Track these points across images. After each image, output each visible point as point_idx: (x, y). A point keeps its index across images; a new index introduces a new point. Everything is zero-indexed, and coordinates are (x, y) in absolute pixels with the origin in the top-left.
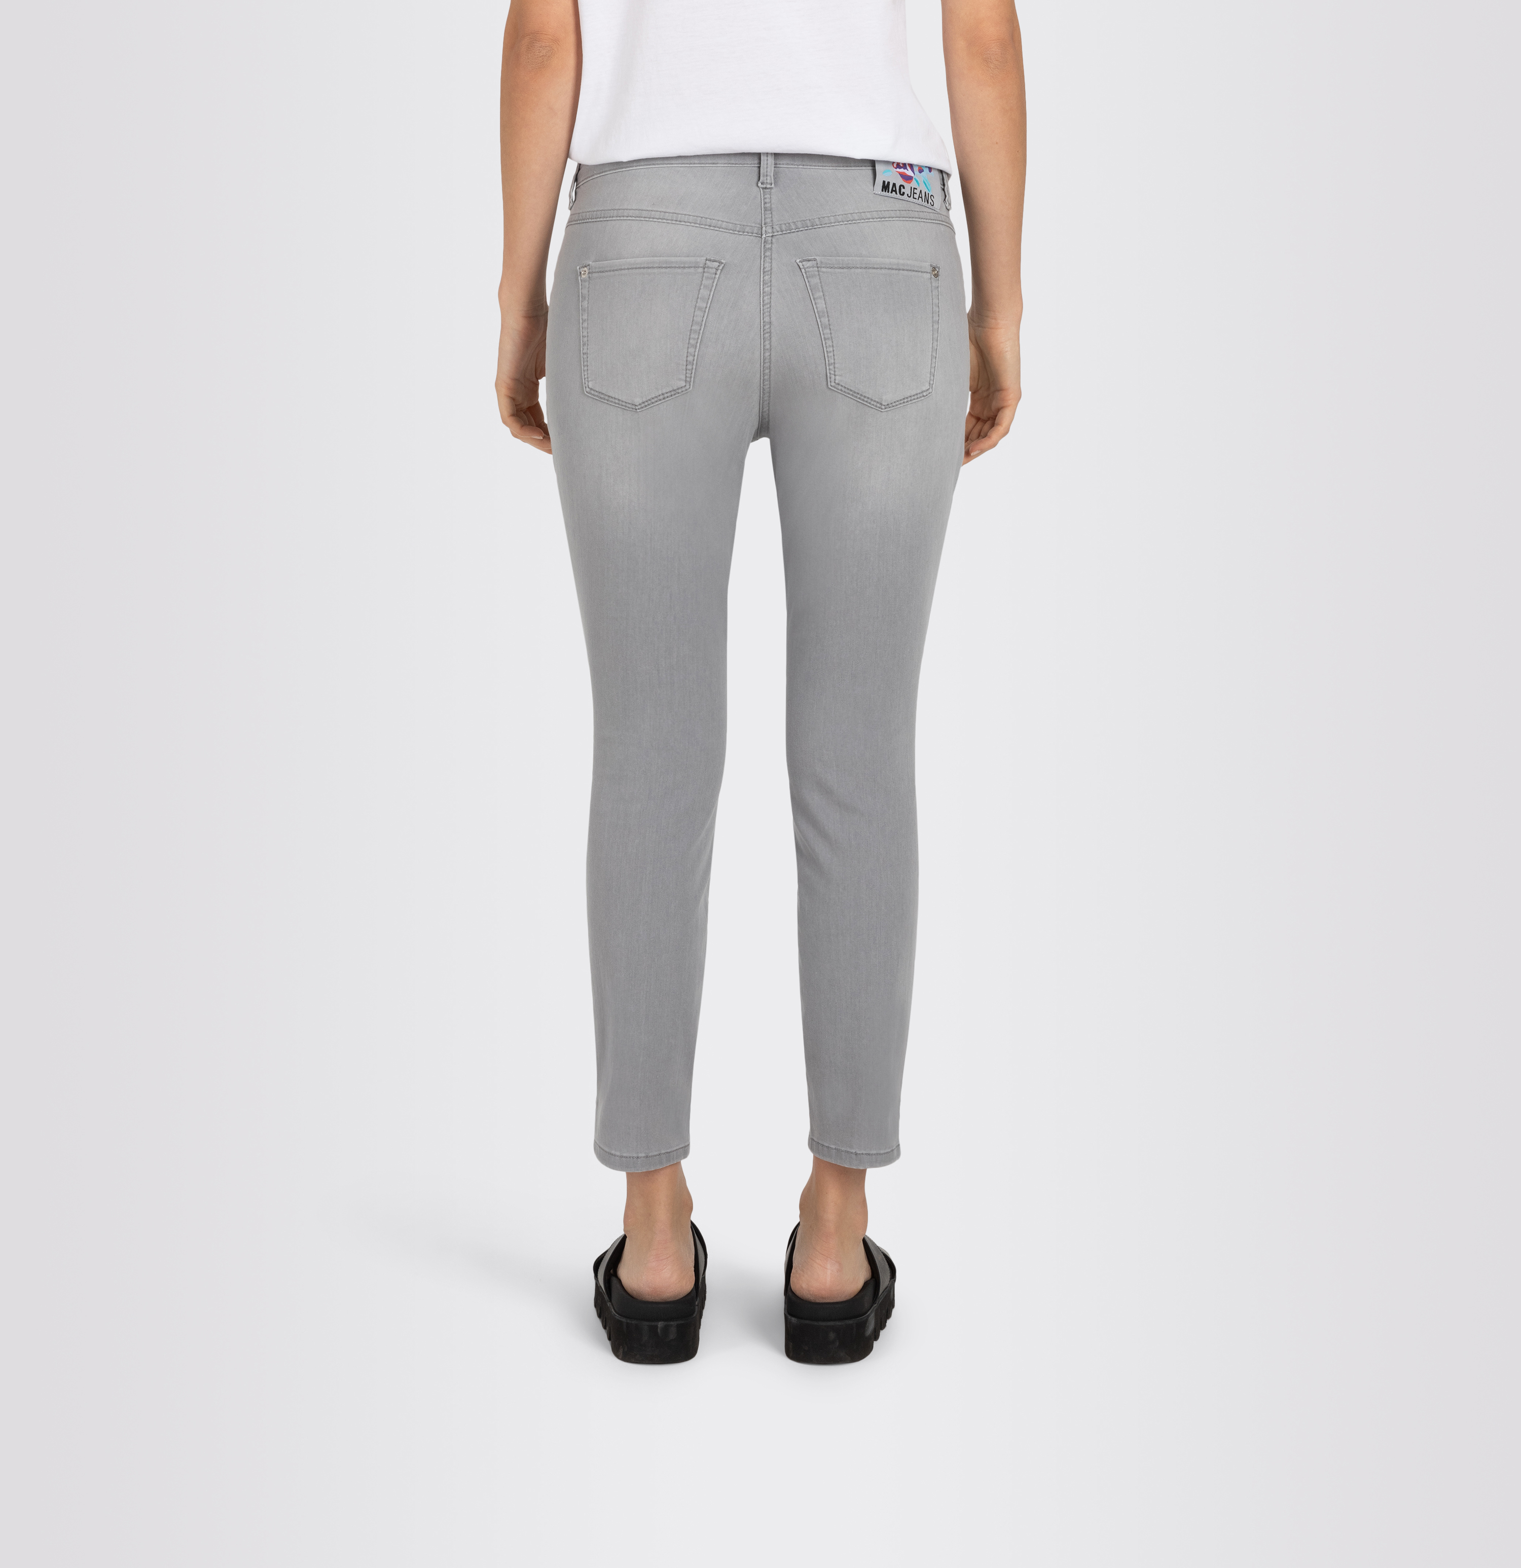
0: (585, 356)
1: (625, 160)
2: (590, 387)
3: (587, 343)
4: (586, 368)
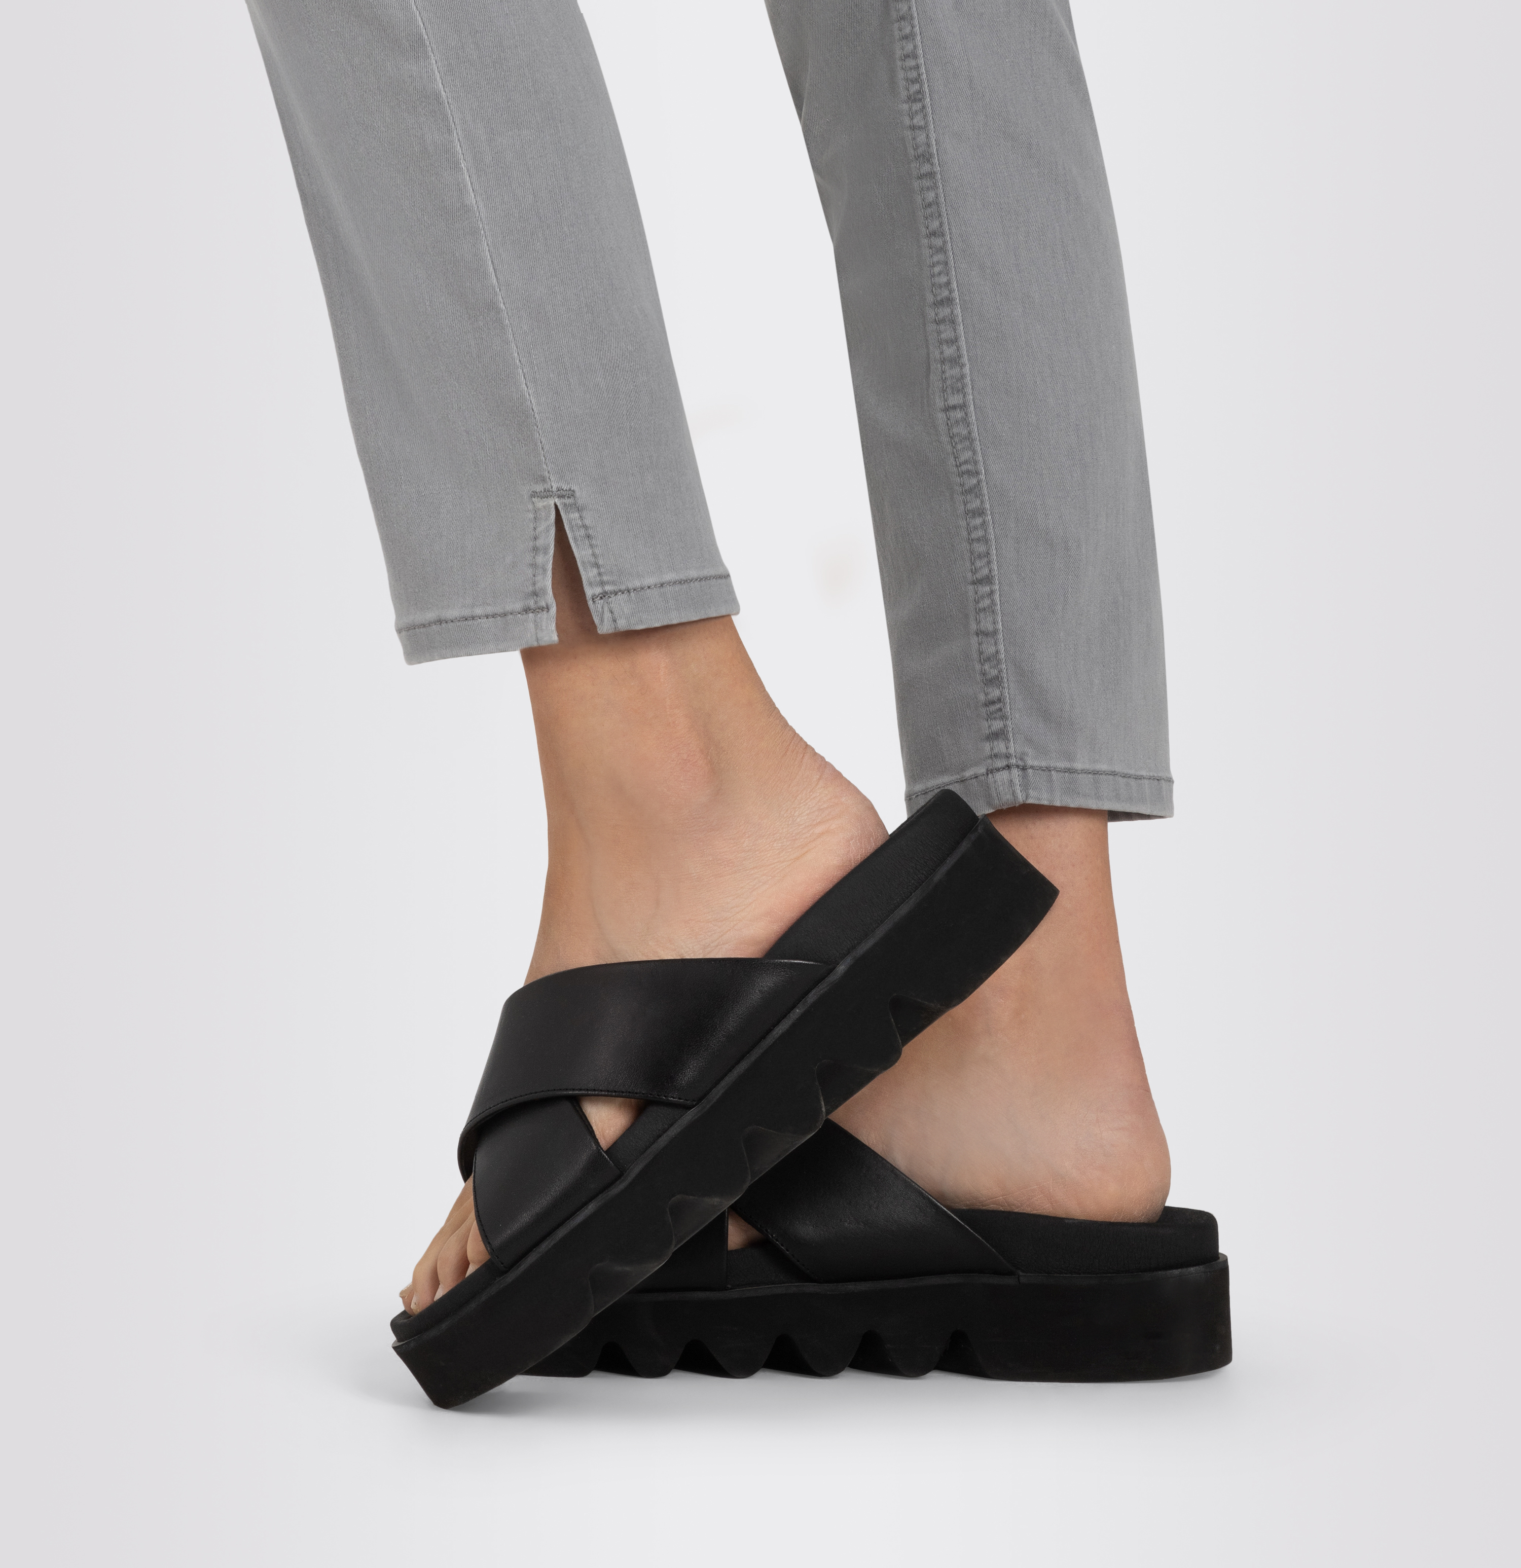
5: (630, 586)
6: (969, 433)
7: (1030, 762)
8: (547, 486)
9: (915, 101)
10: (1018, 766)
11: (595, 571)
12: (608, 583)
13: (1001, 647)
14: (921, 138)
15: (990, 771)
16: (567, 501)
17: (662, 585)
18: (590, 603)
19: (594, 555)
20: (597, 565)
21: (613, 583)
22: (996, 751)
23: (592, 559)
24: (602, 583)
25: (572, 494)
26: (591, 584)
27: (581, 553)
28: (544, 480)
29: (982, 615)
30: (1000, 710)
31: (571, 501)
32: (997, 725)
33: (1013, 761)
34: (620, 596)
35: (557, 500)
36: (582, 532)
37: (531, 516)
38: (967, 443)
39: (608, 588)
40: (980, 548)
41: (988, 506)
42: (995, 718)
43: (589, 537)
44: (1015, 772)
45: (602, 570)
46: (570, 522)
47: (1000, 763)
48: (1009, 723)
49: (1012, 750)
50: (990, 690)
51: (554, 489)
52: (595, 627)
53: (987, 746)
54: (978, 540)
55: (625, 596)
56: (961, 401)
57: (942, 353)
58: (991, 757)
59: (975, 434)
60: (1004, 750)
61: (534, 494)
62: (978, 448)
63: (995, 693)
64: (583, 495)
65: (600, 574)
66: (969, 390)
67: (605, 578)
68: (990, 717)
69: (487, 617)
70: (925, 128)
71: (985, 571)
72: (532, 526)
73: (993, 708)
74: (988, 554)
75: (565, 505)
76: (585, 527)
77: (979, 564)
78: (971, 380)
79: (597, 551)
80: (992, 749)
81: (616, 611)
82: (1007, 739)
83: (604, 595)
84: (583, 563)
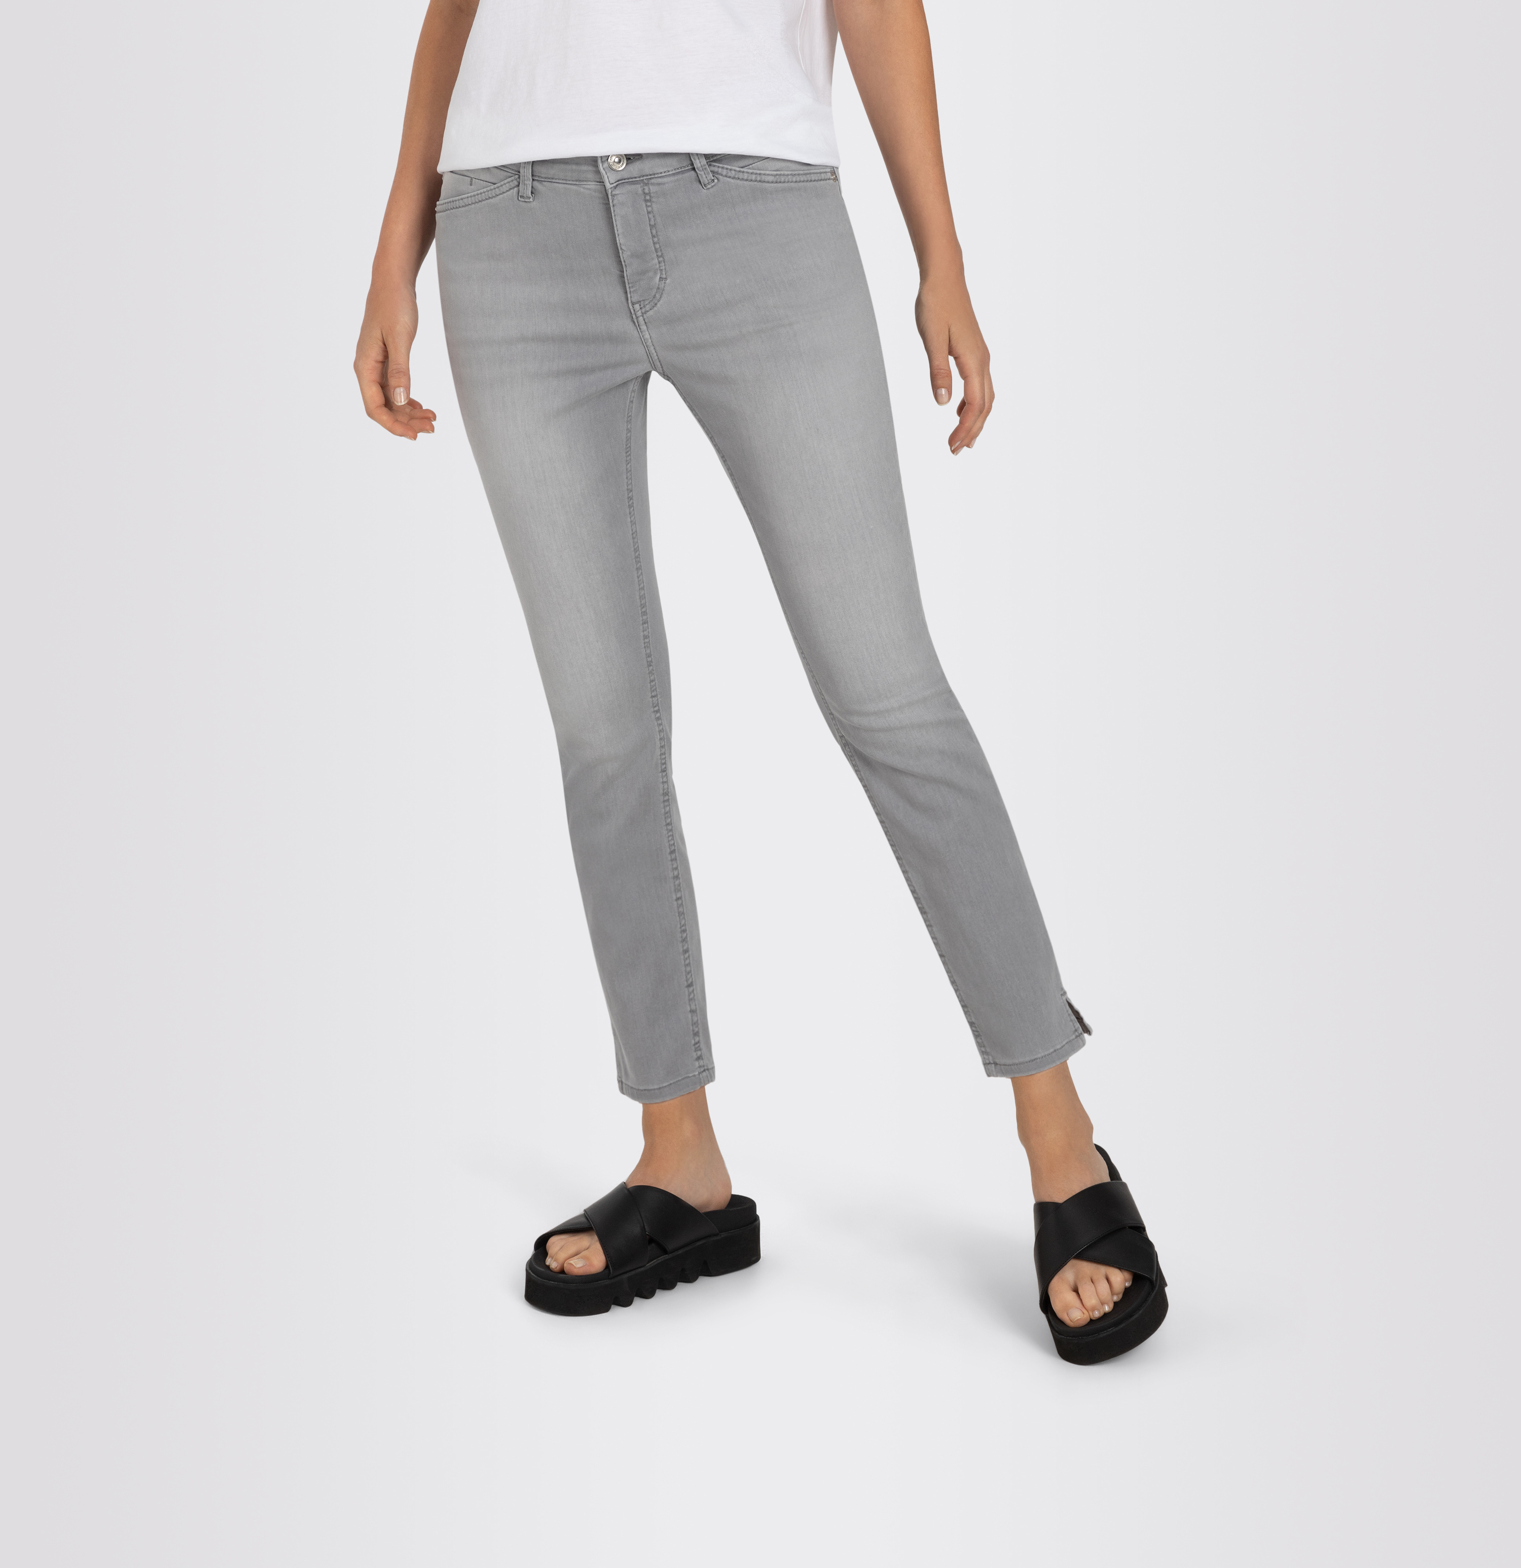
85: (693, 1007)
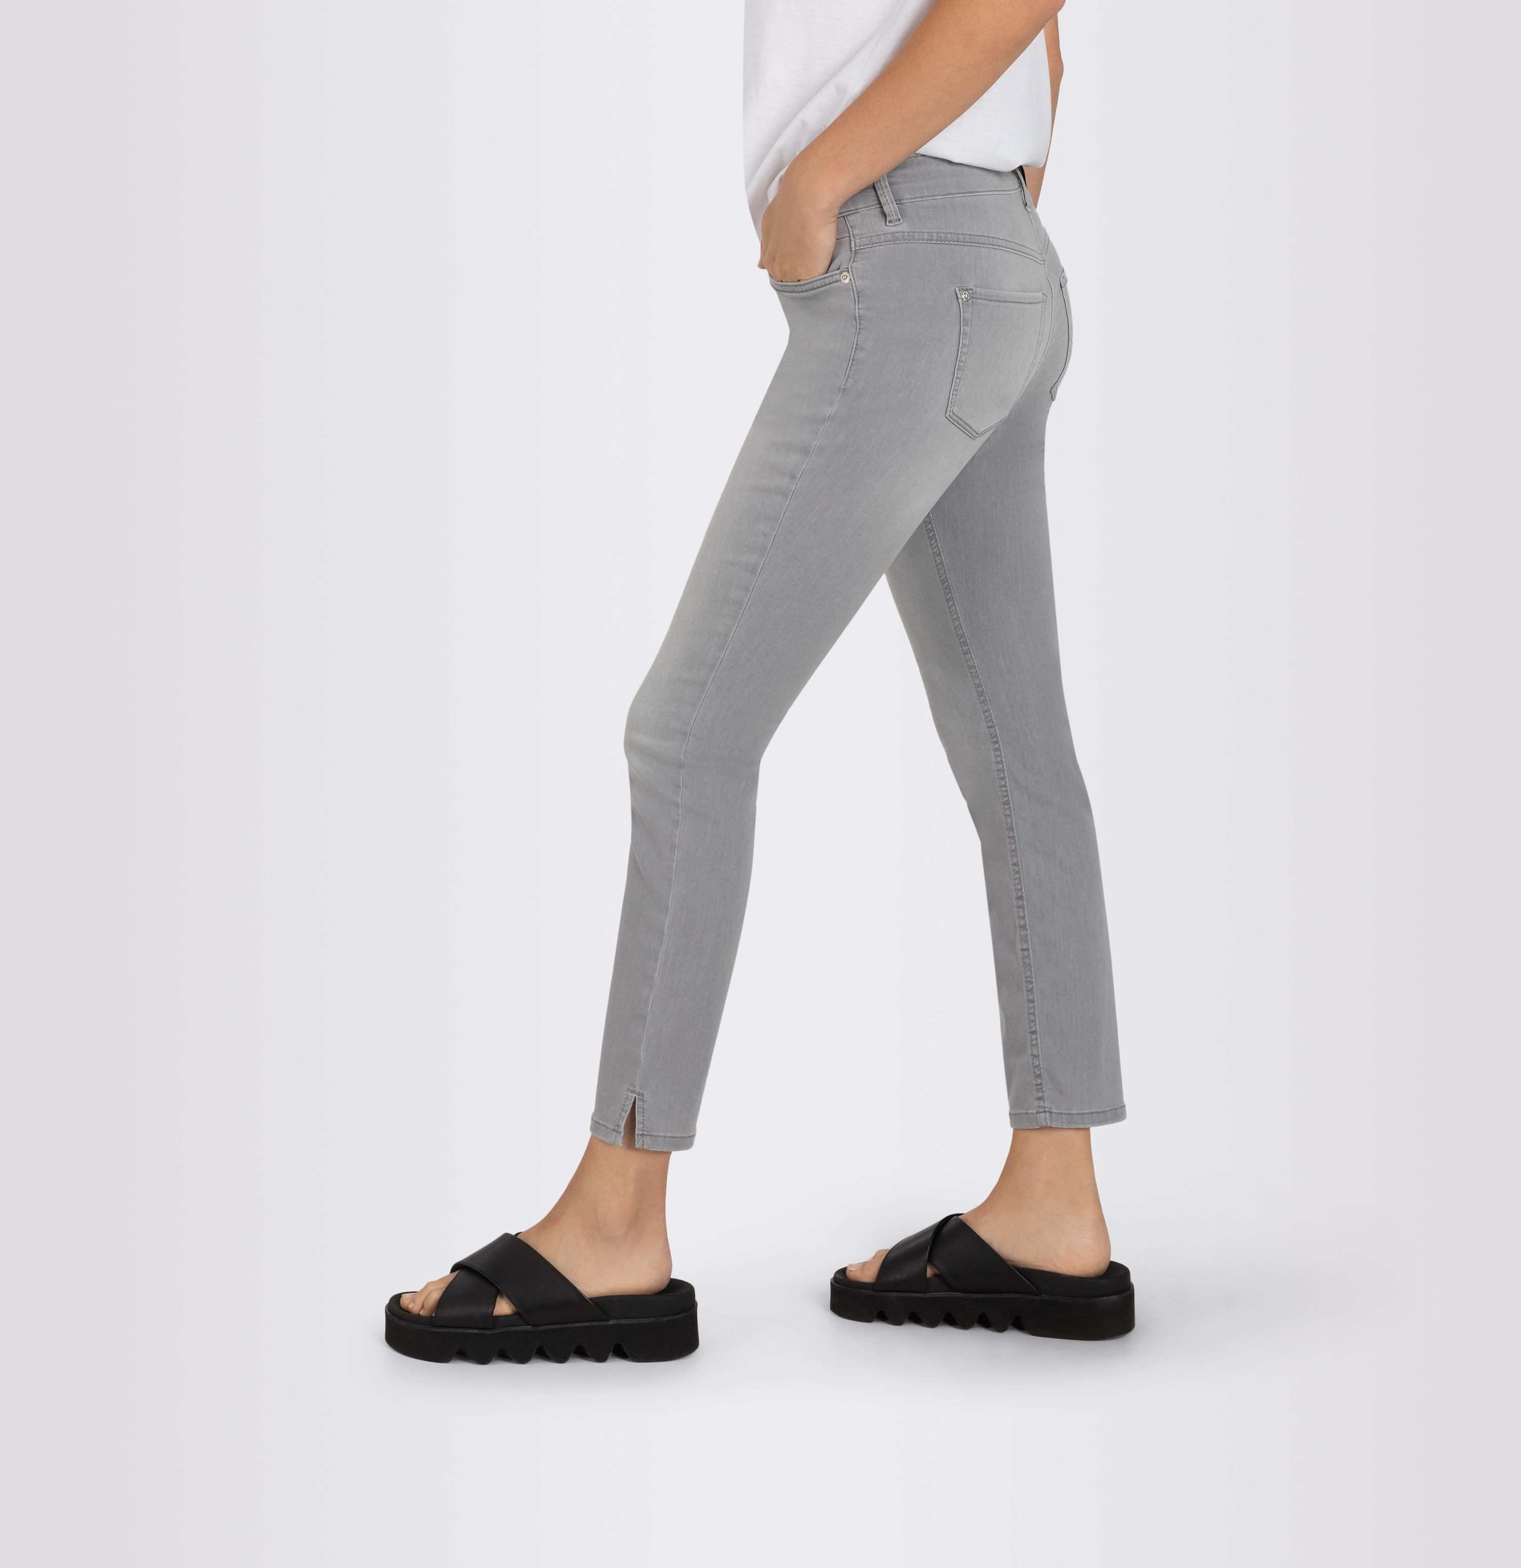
0: (958, 381)
1: (955, 161)
2: (954, 411)
3: (962, 368)
4: (955, 393)
5: (653, 1134)
6: (1030, 963)
7: (1054, 1111)
8: (635, 1089)
9: (1006, 804)
10: (1049, 1112)
11: (642, 1125)
12: (645, 1131)
13: (1041, 1062)
14: (1009, 820)
15: (1037, 1113)
16: (640, 1097)
17: (665, 1137)
18: (636, 1136)
19: (643, 1119)
20: (643, 1124)
21: (647, 1132)
22: (1040, 1105)
23: (642, 1121)
24: (643, 1130)
25: (643, 1095)
26: (638, 1130)
27: (638, 1118)
28: (634, 1086)
29: (1033, 1047)
30: (1041, 1088)
31: (642, 1097)
32: (1040, 1094)
33: (1047, 1110)
34: (648, 1137)
35: (636, 1096)
36: (642, 1110)
37: (625, 1097)
38: (1029, 968)
39: (645, 1133)
40: (1032, 1018)
41: (1036, 999)
42: (1039, 1091)
43: (643, 1112)
44: (1048, 1114)
45: (645, 1126)
46: (638, 1105)
47: (1041, 1110)
48: (1045, 1094)
49: (1046, 1105)
50: (1037, 1079)
51: (637, 1091)
52: (635, 1145)
53: (1036, 1102)
54: (1032, 1014)
55: (650, 1137)
56: (1027, 947)
57: (1020, 923)
58: (1038, 1107)
59: (1032, 964)
60: (1043, 1105)
61: (629, 1090)
62: (1033, 971)
63: (1039, 1081)
64: (646, 1097)
65: (643, 1127)
66: (1029, 942)
67: (645, 1129)
68: (1038, 1090)
69: (603, 1125)
70: (1010, 816)
71: (1034, 1028)
72: (624, 1100)
73: (1039, 1087)
74: (1035, 1021)
75: (639, 1098)
76: (643, 1108)
77: (1032, 1025)
78: (1030, 937)
79: (645, 1118)
80: (1038, 1104)
81: (645, 1141)
82: (1044, 1101)
83: (642, 1135)
84: (638, 1121)
85: (1035, 1053)
